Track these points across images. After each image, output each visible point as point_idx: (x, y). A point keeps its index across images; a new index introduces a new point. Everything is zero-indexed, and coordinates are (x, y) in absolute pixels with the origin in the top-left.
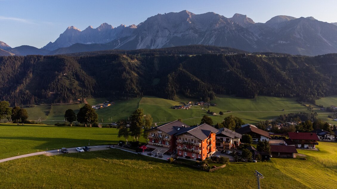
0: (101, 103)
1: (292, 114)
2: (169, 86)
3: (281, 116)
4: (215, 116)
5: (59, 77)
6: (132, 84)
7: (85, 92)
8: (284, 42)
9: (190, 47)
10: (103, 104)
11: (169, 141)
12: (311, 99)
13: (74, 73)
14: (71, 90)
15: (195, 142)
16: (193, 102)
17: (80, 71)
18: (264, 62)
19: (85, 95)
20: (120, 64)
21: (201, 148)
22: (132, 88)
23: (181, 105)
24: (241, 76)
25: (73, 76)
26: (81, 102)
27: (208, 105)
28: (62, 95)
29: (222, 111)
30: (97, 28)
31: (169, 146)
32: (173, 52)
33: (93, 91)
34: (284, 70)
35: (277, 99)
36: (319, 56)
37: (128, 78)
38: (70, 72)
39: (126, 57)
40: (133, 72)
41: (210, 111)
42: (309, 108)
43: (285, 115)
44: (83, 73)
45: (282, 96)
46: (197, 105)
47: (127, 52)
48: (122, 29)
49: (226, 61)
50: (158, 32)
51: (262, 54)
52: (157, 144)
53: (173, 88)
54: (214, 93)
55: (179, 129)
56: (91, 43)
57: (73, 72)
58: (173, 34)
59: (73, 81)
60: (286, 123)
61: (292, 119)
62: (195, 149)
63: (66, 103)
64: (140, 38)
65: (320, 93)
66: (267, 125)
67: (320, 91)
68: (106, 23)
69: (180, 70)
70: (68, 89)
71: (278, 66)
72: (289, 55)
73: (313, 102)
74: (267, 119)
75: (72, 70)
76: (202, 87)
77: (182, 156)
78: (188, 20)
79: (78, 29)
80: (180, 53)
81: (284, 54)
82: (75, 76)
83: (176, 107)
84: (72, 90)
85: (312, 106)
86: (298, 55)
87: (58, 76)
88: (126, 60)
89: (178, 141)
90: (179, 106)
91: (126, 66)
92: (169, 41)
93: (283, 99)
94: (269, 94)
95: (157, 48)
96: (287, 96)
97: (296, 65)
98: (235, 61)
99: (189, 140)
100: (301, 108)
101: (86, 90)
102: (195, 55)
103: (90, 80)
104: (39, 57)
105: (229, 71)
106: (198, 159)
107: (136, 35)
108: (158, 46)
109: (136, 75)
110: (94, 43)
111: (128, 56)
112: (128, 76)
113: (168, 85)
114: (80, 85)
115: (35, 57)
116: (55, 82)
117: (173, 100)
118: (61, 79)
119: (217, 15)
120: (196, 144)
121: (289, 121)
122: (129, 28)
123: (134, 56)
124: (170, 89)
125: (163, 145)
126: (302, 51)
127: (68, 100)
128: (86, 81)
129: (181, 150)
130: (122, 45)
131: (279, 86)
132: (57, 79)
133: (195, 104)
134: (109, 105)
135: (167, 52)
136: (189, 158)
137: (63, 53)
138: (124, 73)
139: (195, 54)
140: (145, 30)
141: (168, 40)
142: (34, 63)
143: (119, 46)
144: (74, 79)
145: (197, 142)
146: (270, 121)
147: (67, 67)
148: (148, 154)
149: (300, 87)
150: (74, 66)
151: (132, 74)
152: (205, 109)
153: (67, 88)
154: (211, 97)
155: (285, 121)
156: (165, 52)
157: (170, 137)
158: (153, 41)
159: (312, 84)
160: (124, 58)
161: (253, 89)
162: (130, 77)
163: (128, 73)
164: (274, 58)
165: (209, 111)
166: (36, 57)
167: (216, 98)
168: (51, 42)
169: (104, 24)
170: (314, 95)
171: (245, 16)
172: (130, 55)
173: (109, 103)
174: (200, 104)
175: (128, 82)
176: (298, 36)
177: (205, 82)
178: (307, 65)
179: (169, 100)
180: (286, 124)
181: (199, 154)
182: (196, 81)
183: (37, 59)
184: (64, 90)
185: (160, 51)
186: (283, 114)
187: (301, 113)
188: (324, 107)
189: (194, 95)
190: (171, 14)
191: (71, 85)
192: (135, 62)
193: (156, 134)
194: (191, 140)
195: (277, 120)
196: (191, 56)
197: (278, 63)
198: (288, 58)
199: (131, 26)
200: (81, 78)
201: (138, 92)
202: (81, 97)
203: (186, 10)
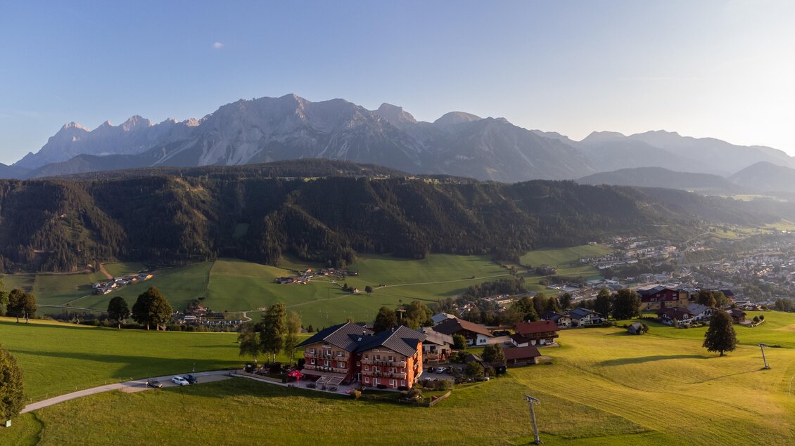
0: (133, 273)
1: (486, 283)
2: (268, 238)
3: (470, 288)
4: (358, 294)
5: (53, 221)
6: (195, 235)
7: (102, 251)
8: (465, 158)
9: (303, 163)
10: (137, 275)
11: (346, 362)
12: (513, 255)
13: (80, 214)
14: (74, 246)
15: (394, 361)
16: (314, 270)
17: (93, 209)
18: (437, 192)
19: (102, 256)
20: (171, 196)
21: (406, 371)
22: (194, 244)
23: (293, 275)
24: (400, 218)
25: (79, 219)
26: (93, 270)
27: (343, 275)
28: (57, 255)
29: (370, 284)
30: (121, 126)
31: (346, 371)
32: (272, 172)
33: (118, 250)
34: (470, 206)
35: (461, 257)
36: (520, 184)
37: (187, 224)
38: (73, 212)
39: (183, 183)
40: (196, 212)
41: (349, 287)
42: (512, 271)
43: (476, 286)
44: (98, 214)
45: (470, 252)
46: (323, 274)
47: (182, 171)
48: (170, 126)
49: (373, 191)
50: (240, 132)
51: (433, 177)
52: (322, 368)
53: (275, 242)
54: (353, 251)
55: (360, 339)
56: (108, 154)
57: (78, 211)
58: (270, 138)
59: (79, 228)
60: (480, 299)
61: (488, 292)
62: (395, 372)
63: (64, 272)
64: (205, 143)
65: (525, 245)
66: (449, 306)
67: (525, 241)
68: (137, 116)
69: (288, 207)
70: (68, 244)
71: (460, 201)
72: (475, 181)
73: (515, 261)
74: (450, 295)
75: (77, 207)
76: (331, 241)
77: (370, 385)
78: (297, 112)
79: (84, 128)
80: (285, 174)
81: (468, 179)
82: (82, 218)
83: (283, 279)
84: (76, 247)
85: (516, 267)
86: (488, 181)
87: (50, 220)
88: (181, 187)
89: (363, 361)
90: (288, 278)
91: (182, 200)
92: (261, 150)
93: (472, 257)
94: (447, 251)
95: (239, 164)
96: (478, 253)
97: (487, 198)
98: (388, 189)
99: (384, 358)
100: (500, 271)
101: (103, 247)
102: (315, 179)
103: (112, 228)
104: (13, 183)
105: (378, 208)
106: (400, 388)
107: (197, 139)
108: (239, 161)
109: (202, 217)
110: (114, 153)
111: (185, 179)
112: (186, 219)
113: (267, 236)
114: (91, 237)
115: (6, 183)
116: (45, 230)
117: (275, 266)
118: (55, 224)
119: (351, 104)
120: (397, 364)
121: (484, 296)
122: (183, 126)
123: (196, 179)
124: (270, 245)
125: (334, 369)
126: (494, 174)
127: (68, 266)
128: (105, 229)
129: (368, 376)
130: (169, 157)
131: (464, 234)
132: (48, 226)
133: (319, 274)
134: (149, 277)
135: (260, 172)
136: (384, 387)
137: (54, 174)
138: (179, 214)
139: (314, 176)
140: (215, 129)
141: (259, 148)
142: (4, 195)
143: (163, 161)
144: (81, 224)
145: (397, 359)
146: (455, 298)
147: (66, 203)
148: (308, 386)
149: (496, 236)
150: (80, 200)
151: (195, 215)
152: (339, 282)
153: (66, 241)
154: (348, 259)
155: (478, 297)
156: (256, 171)
157: (347, 355)
158: (231, 150)
159: (513, 231)
160: (177, 183)
161: (421, 242)
162: (190, 222)
163: (187, 213)
164: (452, 186)
165: (345, 285)
166: (8, 183)
167: (357, 259)
168: (30, 153)
169: (134, 117)
170: (517, 248)
171: (400, 108)
172: (189, 178)
173: (149, 272)
174: (329, 272)
175: (188, 230)
176: (487, 149)
177: (334, 231)
178: (504, 198)
179: (269, 267)
180: (479, 302)
181: (403, 379)
182: (320, 229)
183: (9, 187)
184: (61, 247)
185: (246, 170)
186: (473, 285)
187: (501, 280)
188: (532, 267)
189: (315, 256)
190: (266, 100)
191: (75, 236)
192: (199, 190)
193: (318, 351)
194: (387, 358)
195: (466, 296)
196: (307, 180)
197: (459, 195)
198: (475, 186)
199: (188, 121)
200: (95, 223)
201: (208, 250)
202: (93, 259)
203: (294, 93)
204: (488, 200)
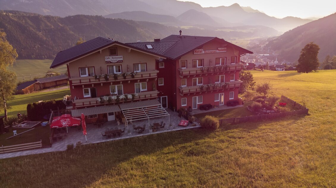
34: (39, 30)
35: (39, 61)
36: (69, 17)
45: (45, 57)
51: (7, 12)
55: (150, 47)
72: (39, 15)
106: (229, 104)
126: (48, 13)
131: (38, 47)
164: (23, 17)
178: (61, 25)
197: (30, 22)
198: (40, 17)
204: (51, 26)
